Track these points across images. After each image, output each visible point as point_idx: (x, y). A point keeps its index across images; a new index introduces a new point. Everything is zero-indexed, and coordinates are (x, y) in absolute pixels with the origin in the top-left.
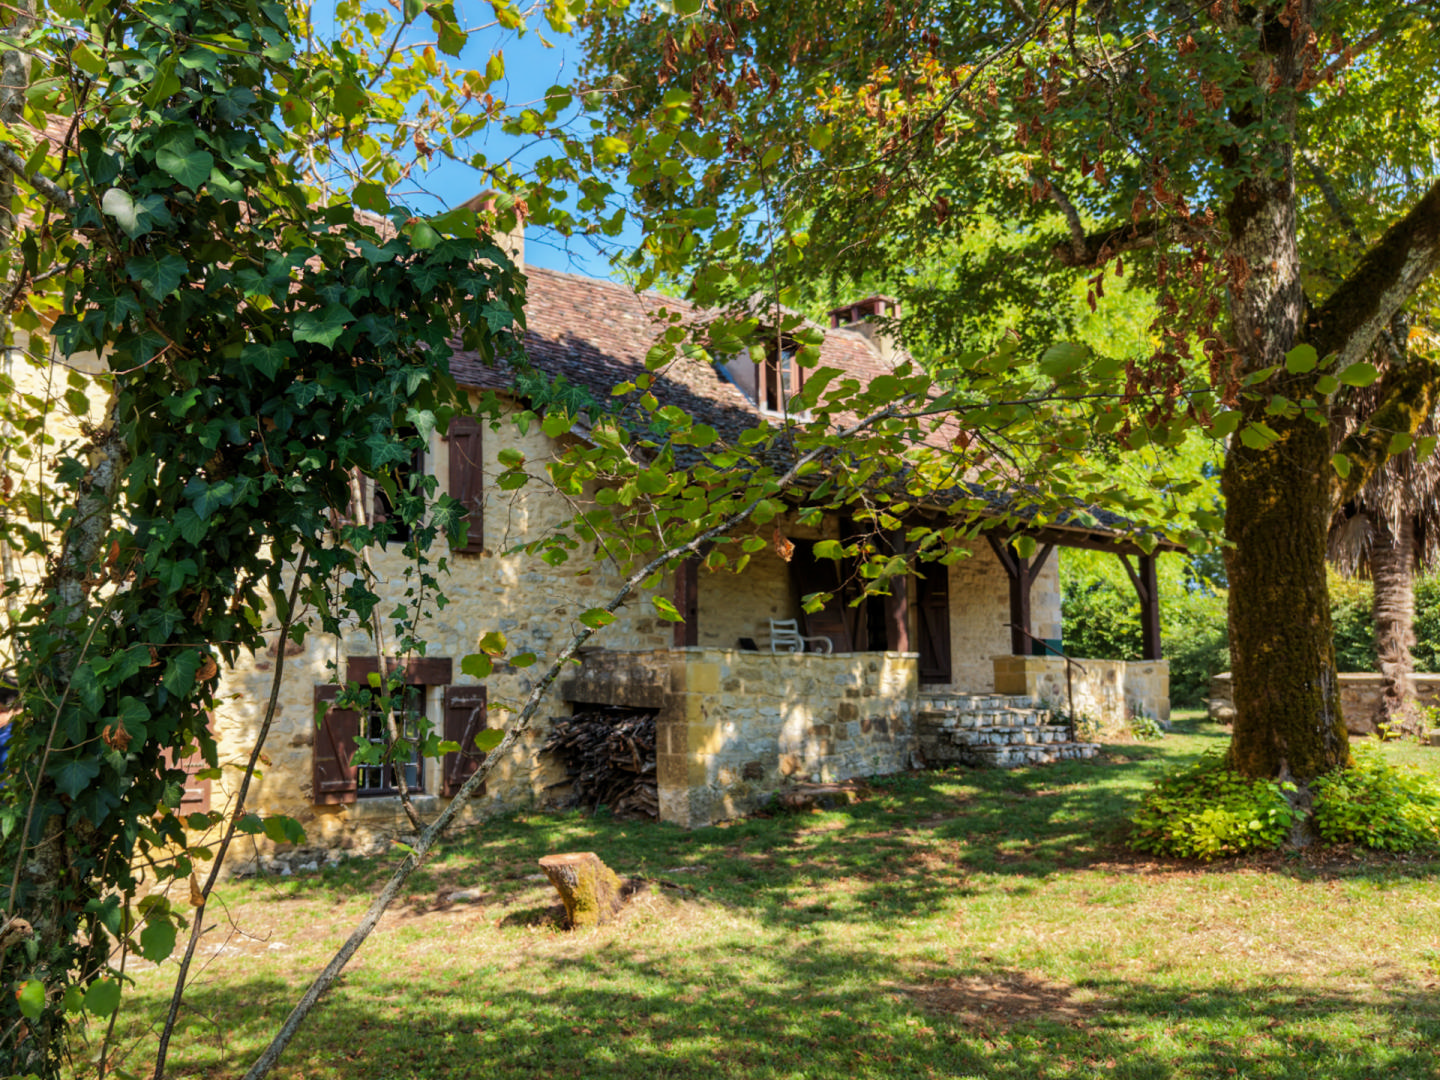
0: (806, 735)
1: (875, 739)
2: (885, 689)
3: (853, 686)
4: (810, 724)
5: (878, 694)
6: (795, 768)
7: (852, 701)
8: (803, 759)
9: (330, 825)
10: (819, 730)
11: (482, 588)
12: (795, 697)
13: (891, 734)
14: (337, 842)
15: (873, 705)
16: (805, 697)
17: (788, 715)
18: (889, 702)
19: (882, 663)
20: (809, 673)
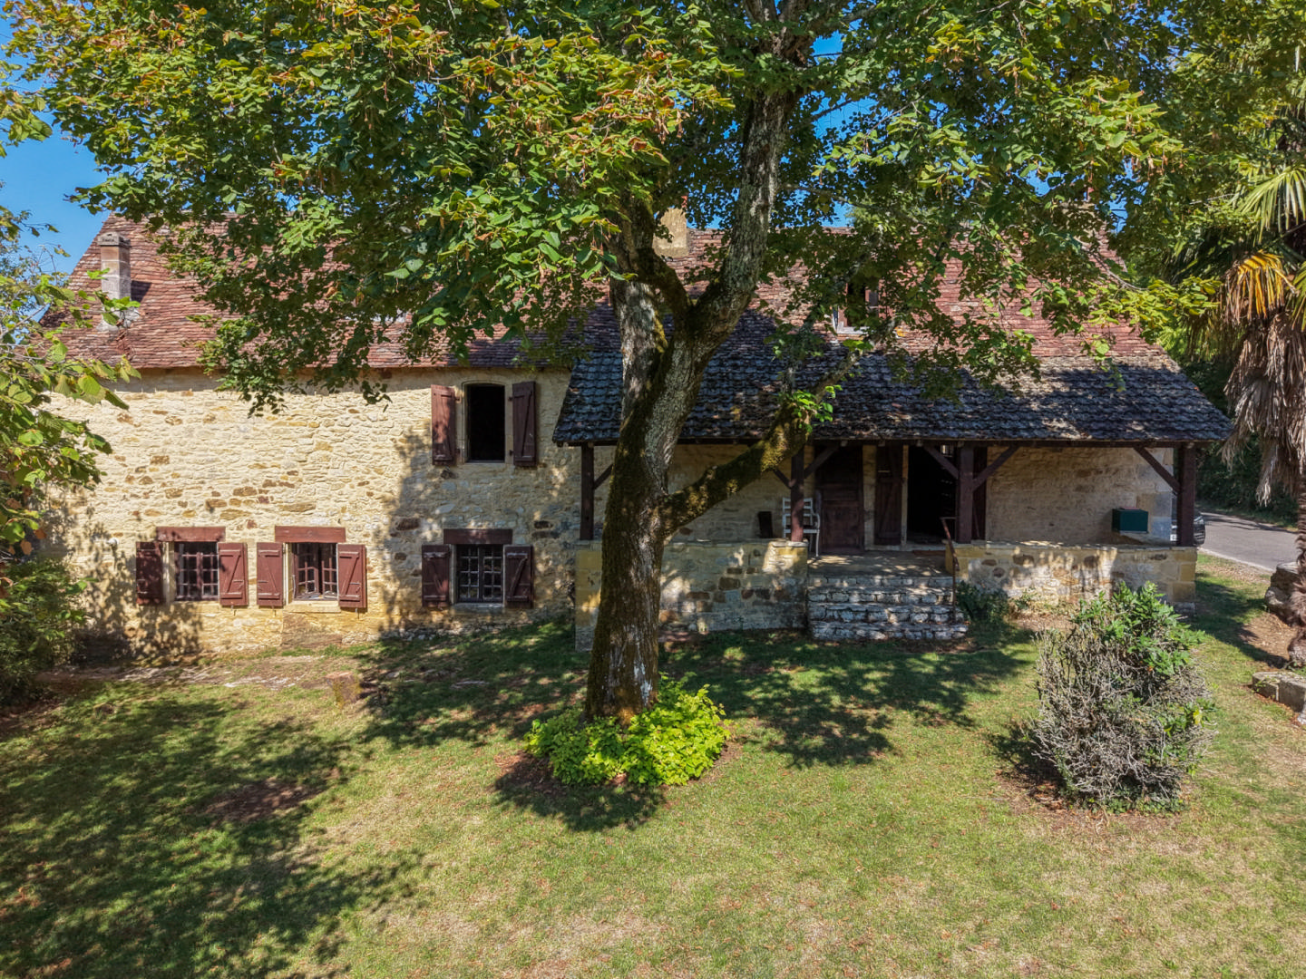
0: (682, 597)
1: (755, 603)
2: (769, 566)
3: (734, 566)
4: (687, 591)
5: (760, 571)
6: (670, 619)
7: (732, 576)
8: (680, 613)
9: (436, 617)
10: (694, 596)
11: (537, 487)
12: (674, 572)
13: (773, 600)
14: (441, 625)
15: (754, 580)
16: (685, 573)
17: (665, 584)
18: (771, 577)
19: (766, 550)
20: (688, 557)
